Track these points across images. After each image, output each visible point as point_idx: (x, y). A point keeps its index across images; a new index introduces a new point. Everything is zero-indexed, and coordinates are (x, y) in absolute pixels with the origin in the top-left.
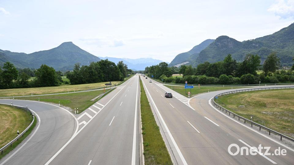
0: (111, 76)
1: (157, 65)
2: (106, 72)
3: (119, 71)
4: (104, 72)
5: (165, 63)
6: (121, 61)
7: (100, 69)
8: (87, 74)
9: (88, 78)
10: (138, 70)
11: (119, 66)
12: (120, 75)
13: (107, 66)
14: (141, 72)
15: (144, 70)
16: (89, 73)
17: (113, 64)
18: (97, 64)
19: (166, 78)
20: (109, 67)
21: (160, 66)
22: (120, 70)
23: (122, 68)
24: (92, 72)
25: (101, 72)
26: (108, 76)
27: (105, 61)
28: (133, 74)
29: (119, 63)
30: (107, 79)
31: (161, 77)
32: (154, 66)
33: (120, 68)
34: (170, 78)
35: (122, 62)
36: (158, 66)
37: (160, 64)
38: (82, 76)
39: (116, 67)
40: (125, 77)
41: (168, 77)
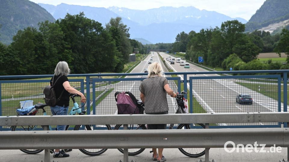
0: (91, 60)
1: (214, 27)
2: (80, 47)
3: (112, 45)
4: (73, 48)
5: (236, 22)
6: (115, 18)
7: (63, 42)
8: (31, 55)
9: (32, 64)
10: (154, 41)
11: (112, 31)
12: (116, 57)
13: (81, 33)
14: (162, 48)
15: (173, 41)
16: (36, 49)
17: (97, 26)
18: (56, 27)
19: (240, 63)
20: (86, 35)
21: (222, 30)
22: (114, 42)
23: (119, 37)
24: (43, 48)
25: (67, 48)
26: (84, 60)
27: (77, 20)
28: (142, 52)
29: (112, 22)
30: (82, 66)
31: (227, 60)
32: (205, 30)
33: (114, 38)
34: (251, 63)
35: (118, 19)
36: (218, 32)
37: (223, 26)
38: (18, 59)
39: (104, 34)
40: (127, 62)
41: (246, 61)
